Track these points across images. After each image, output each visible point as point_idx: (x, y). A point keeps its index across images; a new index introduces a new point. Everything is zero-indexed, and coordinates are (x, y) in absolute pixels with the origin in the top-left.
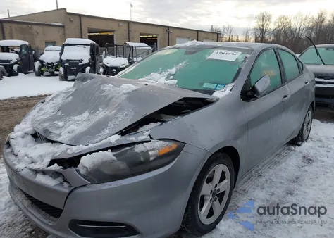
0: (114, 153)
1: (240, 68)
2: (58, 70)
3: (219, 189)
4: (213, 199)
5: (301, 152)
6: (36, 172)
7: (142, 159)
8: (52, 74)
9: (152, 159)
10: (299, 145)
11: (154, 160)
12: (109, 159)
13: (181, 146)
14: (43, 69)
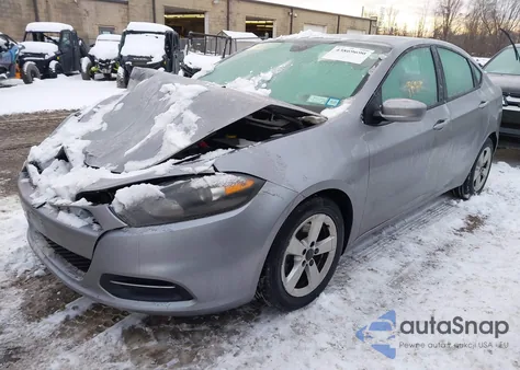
0: (162, 187)
1: (368, 75)
2: (116, 72)
3: (317, 249)
4: (308, 262)
5: (466, 209)
6: (59, 208)
7: (202, 198)
8: (108, 78)
9: (214, 198)
10: (465, 199)
11: (218, 200)
12: (154, 195)
13: (259, 183)
14: (93, 68)
